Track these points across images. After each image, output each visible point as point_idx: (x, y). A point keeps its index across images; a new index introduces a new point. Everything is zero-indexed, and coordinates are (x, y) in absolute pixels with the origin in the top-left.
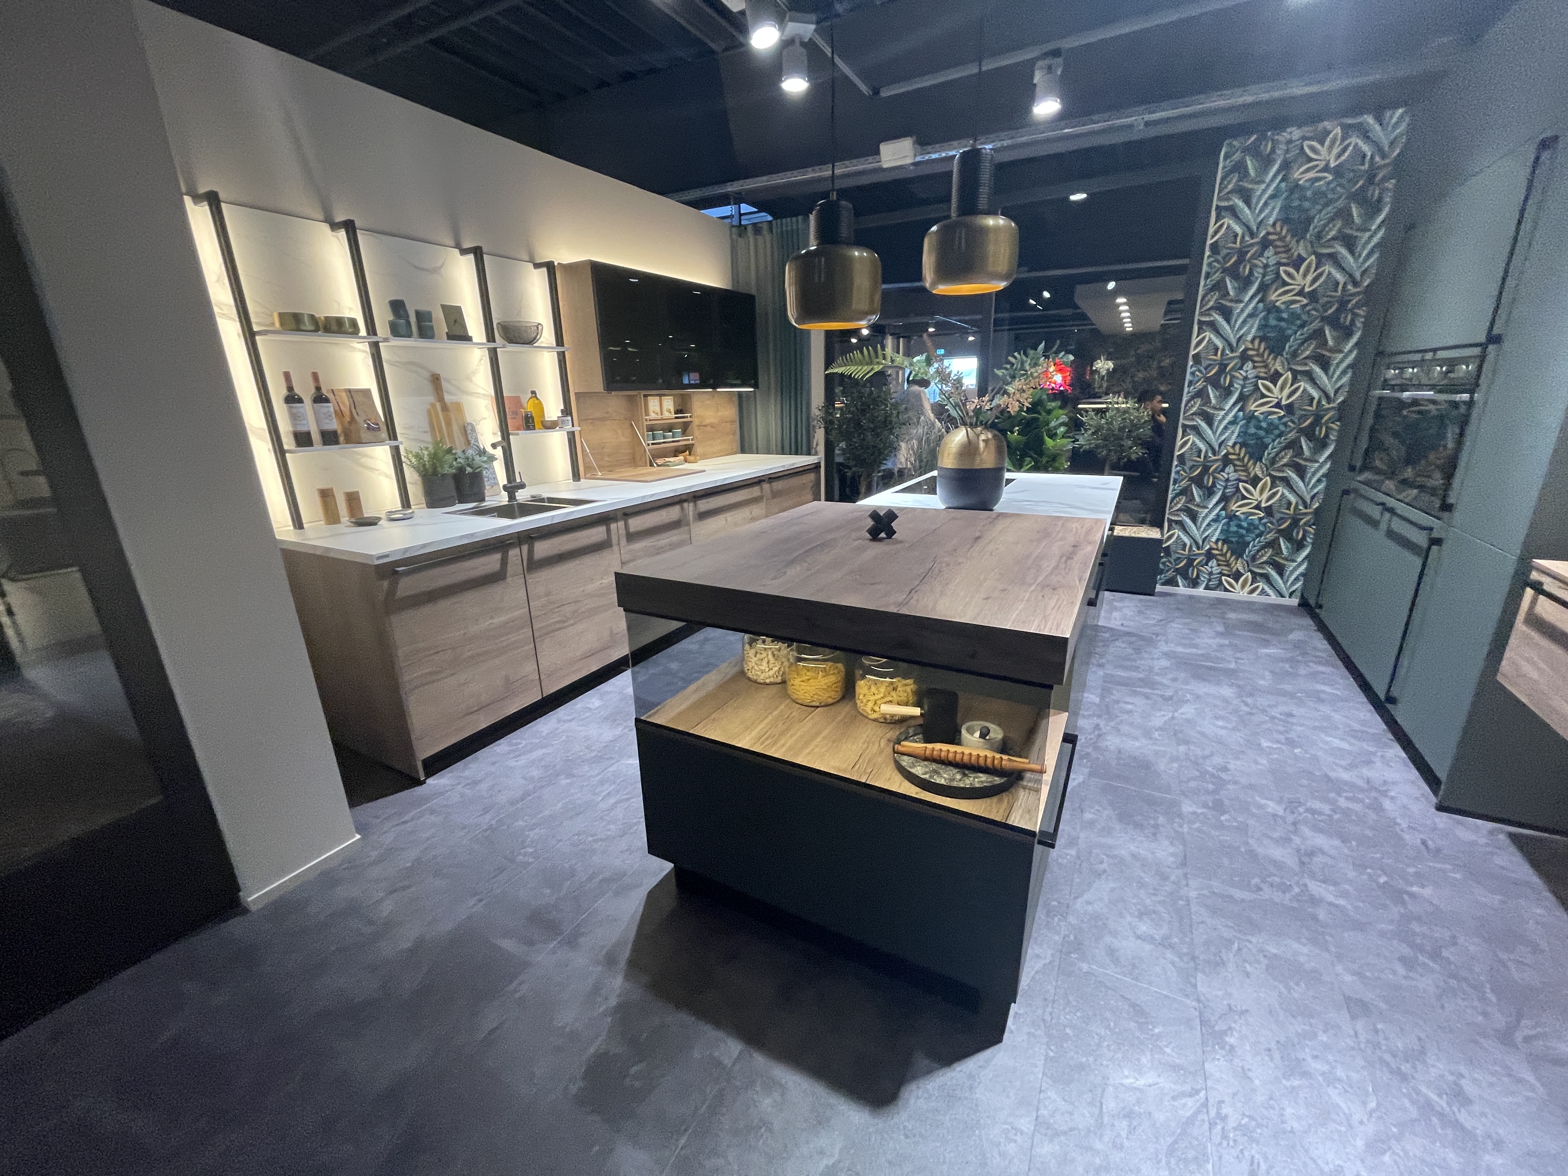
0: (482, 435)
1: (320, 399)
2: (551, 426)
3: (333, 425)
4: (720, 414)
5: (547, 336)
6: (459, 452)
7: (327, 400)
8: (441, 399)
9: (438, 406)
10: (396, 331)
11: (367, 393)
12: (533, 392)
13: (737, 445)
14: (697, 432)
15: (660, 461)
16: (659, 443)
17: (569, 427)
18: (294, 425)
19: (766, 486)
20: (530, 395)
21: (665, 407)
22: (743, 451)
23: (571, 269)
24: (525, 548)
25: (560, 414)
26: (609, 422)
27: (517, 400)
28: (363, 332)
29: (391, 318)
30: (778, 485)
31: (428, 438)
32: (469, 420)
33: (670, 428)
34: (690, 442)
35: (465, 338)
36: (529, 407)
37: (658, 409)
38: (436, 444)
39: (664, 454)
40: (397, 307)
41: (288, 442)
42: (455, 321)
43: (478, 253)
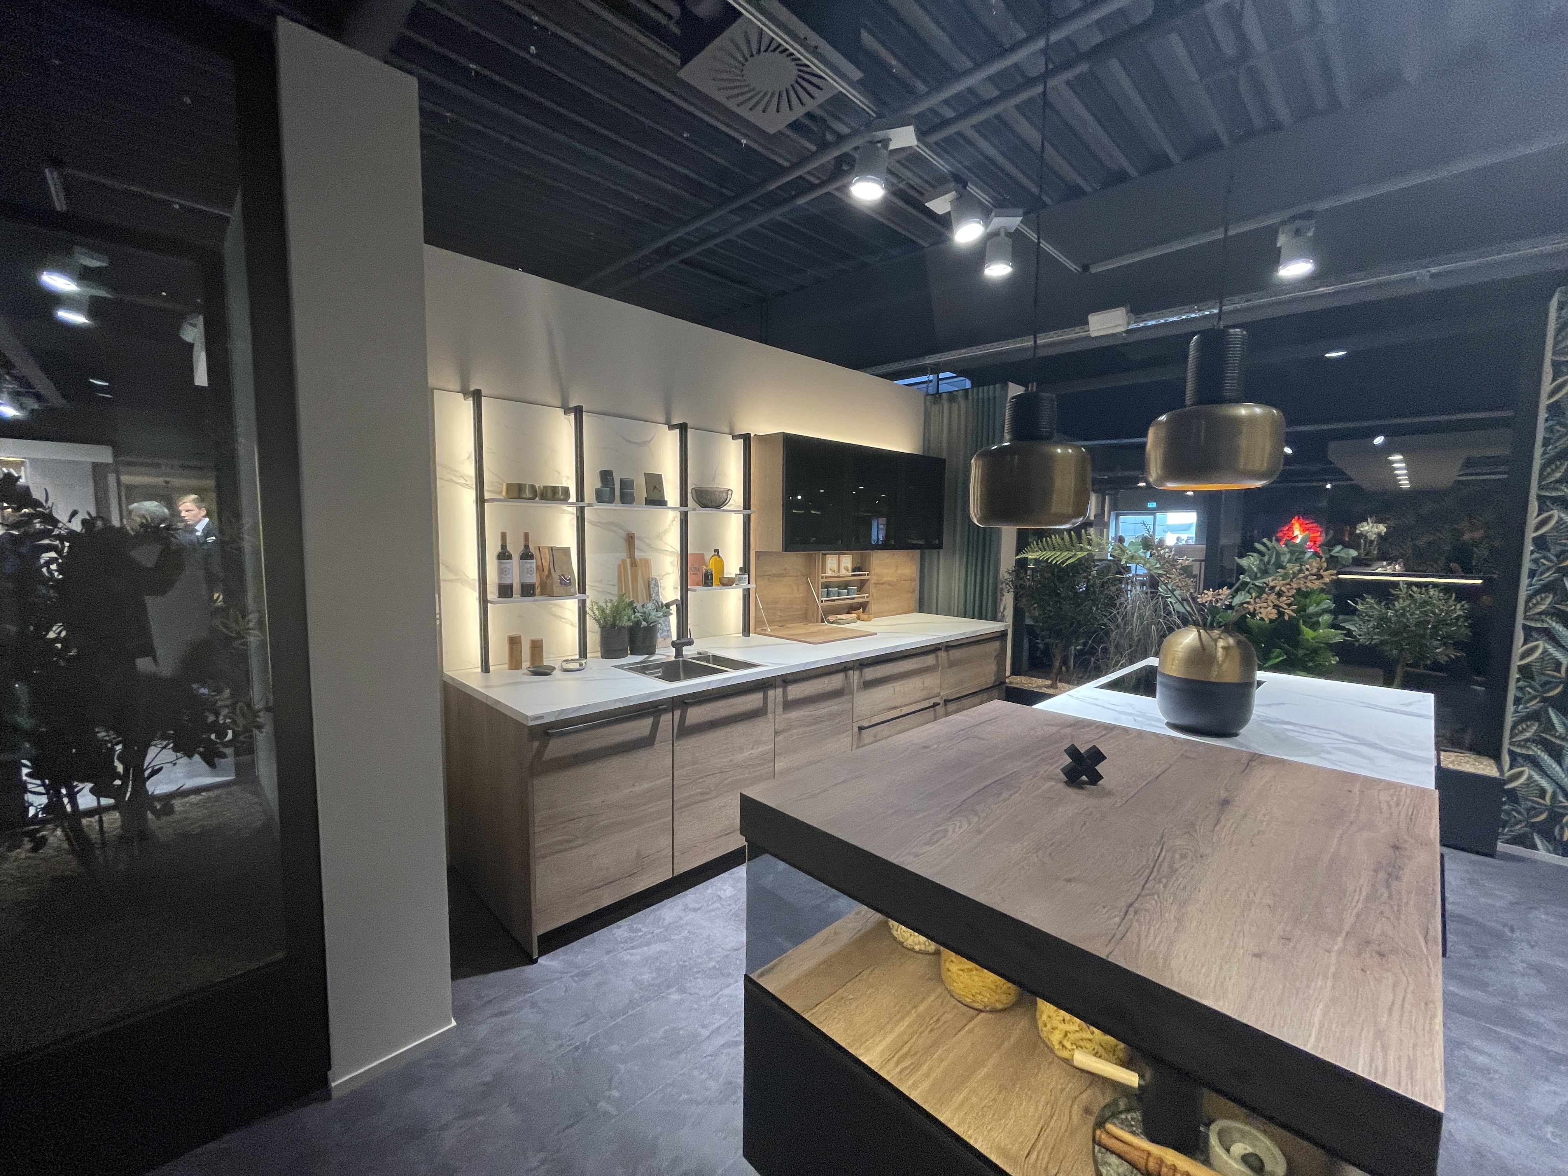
0: (664, 589)
1: (526, 555)
2: (728, 583)
3: (533, 579)
4: (899, 572)
5: (737, 499)
6: (639, 607)
7: (531, 557)
8: (631, 556)
9: (628, 561)
10: (600, 497)
11: (567, 551)
12: (717, 551)
13: (914, 603)
14: (873, 590)
15: (831, 618)
16: (834, 600)
17: (745, 585)
18: (500, 578)
19: (942, 654)
20: (713, 553)
21: (843, 565)
22: (921, 610)
23: (766, 439)
24: (677, 713)
25: (738, 572)
26: (786, 579)
27: (701, 558)
28: (573, 498)
29: (599, 486)
30: (955, 654)
31: (615, 590)
32: (654, 574)
33: (846, 585)
34: (866, 600)
35: (662, 503)
36: (711, 566)
37: (835, 567)
38: (621, 597)
39: (837, 611)
40: (606, 476)
41: (492, 593)
42: (655, 487)
43: (683, 428)
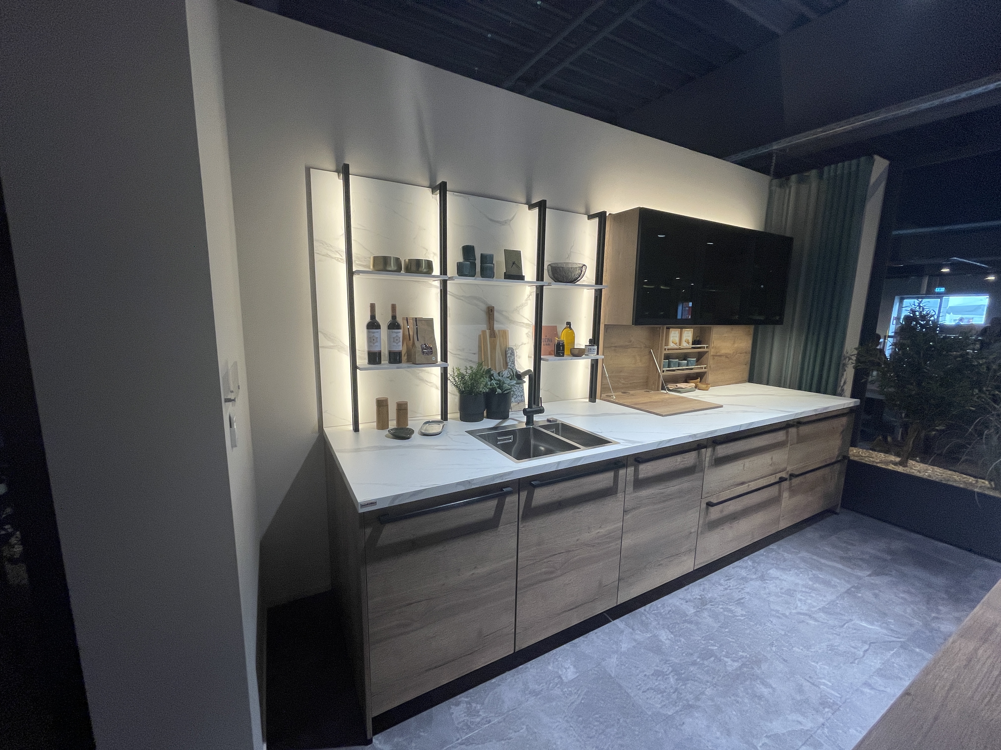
0: (519, 358)
1: (394, 325)
2: (578, 354)
3: (400, 347)
4: (736, 345)
5: (589, 276)
6: (495, 375)
7: (398, 327)
8: (491, 327)
9: (488, 332)
10: (462, 271)
11: (430, 322)
12: (569, 324)
13: (746, 375)
14: (711, 362)
15: (671, 386)
16: (674, 370)
17: (594, 356)
18: (369, 346)
20: (565, 325)
21: (684, 338)
22: (751, 380)
23: (620, 217)
24: (524, 495)
25: (588, 344)
26: (629, 350)
27: (554, 330)
28: (436, 271)
29: (461, 260)
31: (476, 358)
32: (511, 344)
33: (685, 357)
34: (703, 370)
35: (521, 278)
36: (563, 337)
37: (677, 340)
38: (480, 364)
39: (675, 380)
40: (468, 251)
41: (362, 360)
42: (514, 263)
43: (542, 206)
